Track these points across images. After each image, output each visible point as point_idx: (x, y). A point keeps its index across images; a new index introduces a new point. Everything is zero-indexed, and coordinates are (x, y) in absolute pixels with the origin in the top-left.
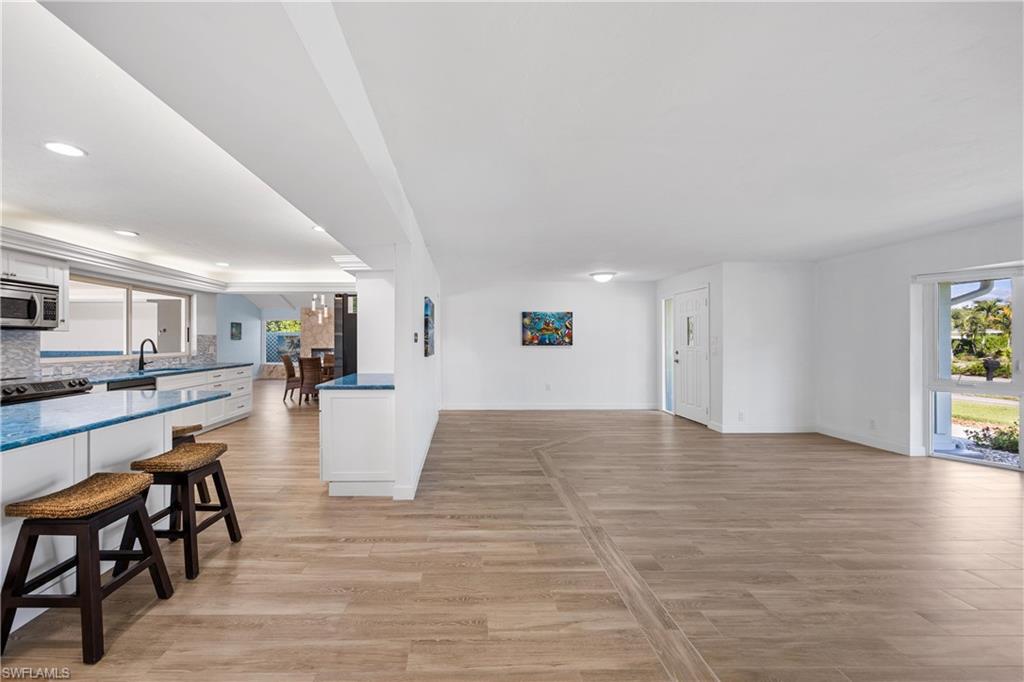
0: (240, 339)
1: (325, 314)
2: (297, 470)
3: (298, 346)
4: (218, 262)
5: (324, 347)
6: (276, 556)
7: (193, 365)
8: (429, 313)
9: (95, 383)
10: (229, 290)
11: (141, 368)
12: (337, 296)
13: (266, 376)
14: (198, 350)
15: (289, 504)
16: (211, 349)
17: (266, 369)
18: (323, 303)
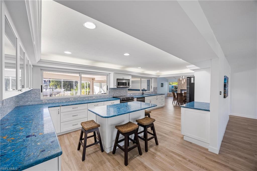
0: (163, 87)
1: (184, 81)
2: (174, 126)
3: (177, 88)
4: (157, 71)
5: (184, 89)
6: (167, 155)
7: (152, 94)
8: (226, 82)
9: (135, 98)
10: (160, 77)
11: (143, 94)
12: (187, 77)
13: (169, 96)
14: (154, 90)
15: (172, 138)
16: (156, 90)
17: (169, 94)
18: (184, 78)
